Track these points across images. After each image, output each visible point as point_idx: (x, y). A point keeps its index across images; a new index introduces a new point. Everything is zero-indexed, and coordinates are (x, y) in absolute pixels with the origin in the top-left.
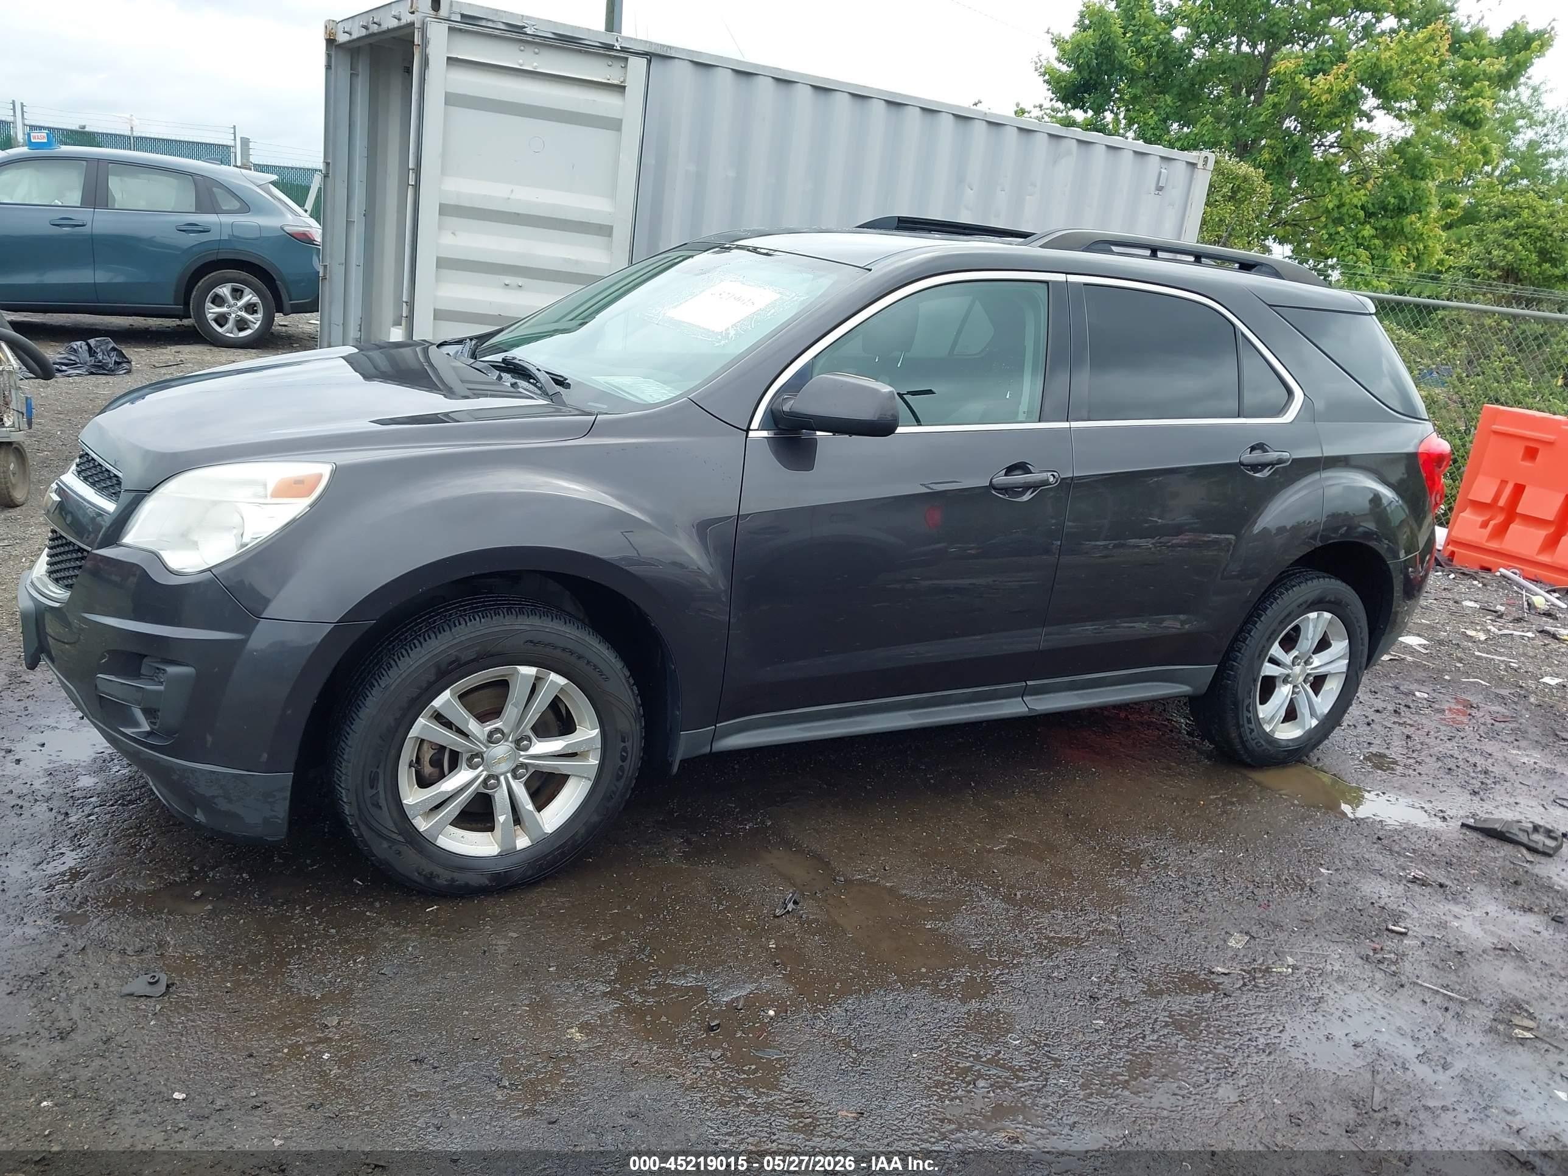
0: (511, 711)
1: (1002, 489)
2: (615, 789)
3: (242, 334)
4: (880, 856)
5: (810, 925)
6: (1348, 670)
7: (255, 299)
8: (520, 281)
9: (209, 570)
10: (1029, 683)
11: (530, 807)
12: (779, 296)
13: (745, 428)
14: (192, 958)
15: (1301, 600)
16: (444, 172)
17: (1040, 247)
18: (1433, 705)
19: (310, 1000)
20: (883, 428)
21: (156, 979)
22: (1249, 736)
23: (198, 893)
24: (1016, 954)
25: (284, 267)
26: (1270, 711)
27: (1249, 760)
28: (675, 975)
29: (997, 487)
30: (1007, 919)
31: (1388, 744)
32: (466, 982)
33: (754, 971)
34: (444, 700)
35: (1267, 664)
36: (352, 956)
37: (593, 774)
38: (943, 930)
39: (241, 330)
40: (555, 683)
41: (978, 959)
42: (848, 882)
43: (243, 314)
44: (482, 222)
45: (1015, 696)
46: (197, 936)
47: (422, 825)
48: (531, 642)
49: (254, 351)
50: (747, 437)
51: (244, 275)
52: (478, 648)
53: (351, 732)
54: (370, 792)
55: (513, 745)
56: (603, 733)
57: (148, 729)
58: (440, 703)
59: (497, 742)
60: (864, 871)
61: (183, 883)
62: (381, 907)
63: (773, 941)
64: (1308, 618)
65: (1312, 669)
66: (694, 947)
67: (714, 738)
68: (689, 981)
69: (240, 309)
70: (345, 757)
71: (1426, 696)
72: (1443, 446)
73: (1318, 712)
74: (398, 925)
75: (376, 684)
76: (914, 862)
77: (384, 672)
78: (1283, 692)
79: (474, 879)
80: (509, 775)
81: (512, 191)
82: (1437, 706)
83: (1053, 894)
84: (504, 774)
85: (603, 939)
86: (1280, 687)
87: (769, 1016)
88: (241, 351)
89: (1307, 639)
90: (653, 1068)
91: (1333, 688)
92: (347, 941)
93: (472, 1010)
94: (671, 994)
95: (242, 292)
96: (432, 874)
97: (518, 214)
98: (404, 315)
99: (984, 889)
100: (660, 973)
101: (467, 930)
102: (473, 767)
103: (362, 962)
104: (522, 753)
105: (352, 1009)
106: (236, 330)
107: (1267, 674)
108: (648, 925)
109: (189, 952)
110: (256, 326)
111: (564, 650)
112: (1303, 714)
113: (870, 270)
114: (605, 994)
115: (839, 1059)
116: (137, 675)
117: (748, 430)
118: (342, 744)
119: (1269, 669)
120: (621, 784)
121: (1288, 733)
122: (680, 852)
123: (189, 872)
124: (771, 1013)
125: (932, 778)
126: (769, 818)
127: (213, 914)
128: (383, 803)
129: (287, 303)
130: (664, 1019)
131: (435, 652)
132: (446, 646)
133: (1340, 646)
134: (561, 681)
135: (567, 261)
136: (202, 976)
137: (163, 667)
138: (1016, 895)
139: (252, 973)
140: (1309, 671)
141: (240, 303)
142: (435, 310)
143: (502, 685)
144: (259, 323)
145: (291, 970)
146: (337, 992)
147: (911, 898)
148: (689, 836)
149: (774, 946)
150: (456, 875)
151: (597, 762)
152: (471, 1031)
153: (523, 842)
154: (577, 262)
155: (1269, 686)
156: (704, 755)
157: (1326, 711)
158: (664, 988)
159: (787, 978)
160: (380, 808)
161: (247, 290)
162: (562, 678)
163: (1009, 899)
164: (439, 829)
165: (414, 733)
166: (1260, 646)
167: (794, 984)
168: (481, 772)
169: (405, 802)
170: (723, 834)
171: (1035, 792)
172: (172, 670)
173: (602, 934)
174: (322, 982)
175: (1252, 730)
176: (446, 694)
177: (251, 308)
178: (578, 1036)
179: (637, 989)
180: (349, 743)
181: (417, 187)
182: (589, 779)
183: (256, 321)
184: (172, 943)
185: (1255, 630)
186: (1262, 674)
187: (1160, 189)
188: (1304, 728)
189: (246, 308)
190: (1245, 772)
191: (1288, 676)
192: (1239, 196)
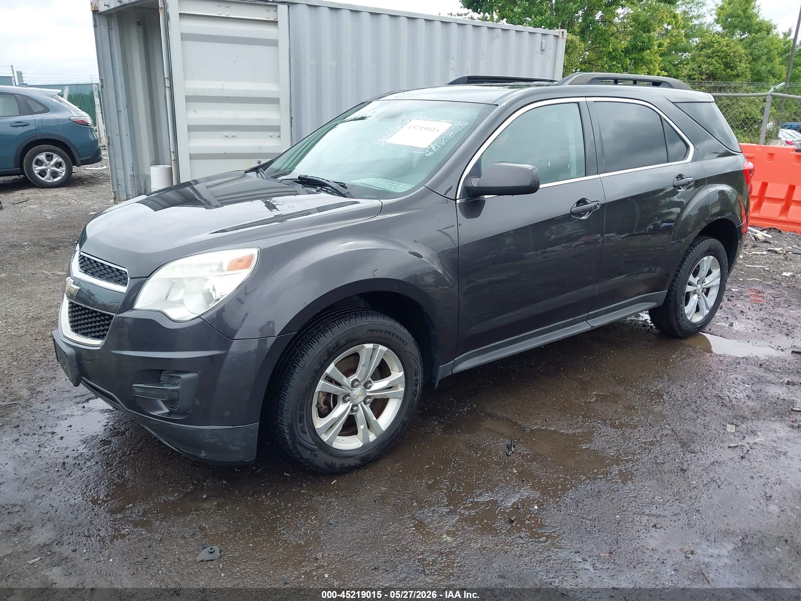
0: (361, 369)
1: (576, 214)
2: (413, 401)
3: (56, 180)
4: (540, 414)
5: (527, 457)
6: (720, 283)
7: (60, 160)
8: (233, 133)
9: (199, 317)
10: (590, 313)
11: (374, 418)
12: (451, 125)
13: (454, 199)
14: (222, 534)
15: (700, 252)
16: (185, 78)
17: (569, 84)
18: (742, 294)
19: (300, 545)
20: (531, 189)
21: (213, 550)
22: (682, 323)
23: (205, 496)
24: (634, 454)
25: (73, 140)
26: (689, 309)
27: (681, 335)
28: (477, 496)
29: (575, 213)
30: (618, 436)
31: (735, 317)
32: (375, 520)
33: (514, 486)
34: (331, 369)
35: (688, 286)
36: (308, 517)
37: (402, 396)
38: (592, 448)
39: (54, 177)
40: (382, 350)
41: (617, 461)
42: (532, 431)
43: (55, 168)
44: (209, 103)
45: (584, 321)
46: (219, 521)
47: (325, 438)
48: (371, 330)
49: (64, 188)
50: (456, 203)
51: (52, 147)
52: (346, 338)
53: (286, 394)
54: (299, 425)
55: (363, 387)
56: (406, 374)
57: (168, 411)
58: (330, 371)
59: (357, 386)
60: (536, 424)
61: (192, 492)
62: (307, 486)
63: (514, 469)
64: (704, 260)
65: (705, 285)
66: (478, 479)
67: (454, 365)
68: (486, 498)
69: (52, 166)
70: (285, 408)
71: (737, 290)
72: (750, 165)
73: (709, 306)
74: (321, 495)
75: (297, 366)
76: (558, 415)
77: (300, 359)
78: (694, 299)
79: (352, 462)
80: (362, 403)
81: (224, 85)
82: (745, 294)
83: (632, 419)
84: (360, 403)
85: (430, 483)
86: (692, 296)
87: (536, 510)
88: (57, 189)
89: (704, 271)
90: (495, 548)
91: (714, 293)
92: (301, 509)
93: (387, 535)
94: (481, 507)
95: (52, 156)
96: (332, 463)
97: (228, 97)
98: (173, 159)
99: (599, 423)
100: (469, 496)
101: (359, 491)
102: (345, 401)
103: (315, 519)
104: (368, 390)
105: (324, 547)
106: (51, 178)
107: (688, 291)
108: (448, 471)
109: (219, 531)
110: (63, 174)
111: (386, 332)
112: (703, 308)
113: (497, 105)
114: (448, 513)
115: (583, 526)
116: (158, 381)
117: (455, 200)
118: (283, 402)
119: (689, 289)
120: (416, 399)
121: (697, 319)
122: (439, 429)
123: (193, 485)
124: (536, 507)
125: (540, 369)
126: (474, 403)
127: (220, 507)
128: (307, 430)
129: (78, 160)
130: (485, 521)
131: (326, 343)
132: (331, 339)
133: (716, 272)
134: (385, 349)
135: (257, 119)
136: (234, 543)
137: (178, 376)
138: (615, 423)
139: (260, 536)
140: (704, 287)
141: (52, 163)
142: (190, 154)
143: (356, 356)
144: (64, 173)
145: (280, 531)
146: (311, 539)
147: (567, 434)
148: (439, 419)
149: (516, 471)
150: (344, 462)
151: (404, 389)
152: (393, 547)
153: (372, 437)
154: (262, 120)
155: (688, 297)
156: (449, 376)
157: (712, 305)
158: (476, 505)
159: (533, 487)
160: (306, 433)
161: (55, 155)
162: (385, 347)
163: (613, 426)
164: (333, 438)
165: (318, 389)
166: (686, 277)
167: (538, 490)
168: (349, 404)
169: (316, 427)
170: (455, 415)
171: (593, 368)
172: (184, 376)
173: (427, 480)
174: (300, 535)
175: (683, 320)
176: (332, 366)
177: (58, 165)
178: (449, 539)
179: (463, 507)
180: (287, 400)
181: (171, 88)
182: (401, 399)
183: (62, 171)
184: (207, 527)
185: (682, 269)
186: (686, 291)
187: (542, 50)
188: (704, 314)
189: (55, 165)
190: (680, 341)
191: (696, 290)
192: (569, 51)
